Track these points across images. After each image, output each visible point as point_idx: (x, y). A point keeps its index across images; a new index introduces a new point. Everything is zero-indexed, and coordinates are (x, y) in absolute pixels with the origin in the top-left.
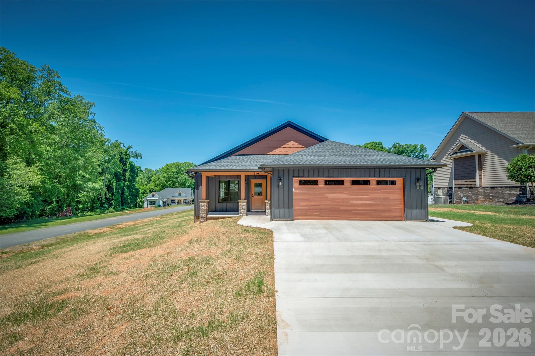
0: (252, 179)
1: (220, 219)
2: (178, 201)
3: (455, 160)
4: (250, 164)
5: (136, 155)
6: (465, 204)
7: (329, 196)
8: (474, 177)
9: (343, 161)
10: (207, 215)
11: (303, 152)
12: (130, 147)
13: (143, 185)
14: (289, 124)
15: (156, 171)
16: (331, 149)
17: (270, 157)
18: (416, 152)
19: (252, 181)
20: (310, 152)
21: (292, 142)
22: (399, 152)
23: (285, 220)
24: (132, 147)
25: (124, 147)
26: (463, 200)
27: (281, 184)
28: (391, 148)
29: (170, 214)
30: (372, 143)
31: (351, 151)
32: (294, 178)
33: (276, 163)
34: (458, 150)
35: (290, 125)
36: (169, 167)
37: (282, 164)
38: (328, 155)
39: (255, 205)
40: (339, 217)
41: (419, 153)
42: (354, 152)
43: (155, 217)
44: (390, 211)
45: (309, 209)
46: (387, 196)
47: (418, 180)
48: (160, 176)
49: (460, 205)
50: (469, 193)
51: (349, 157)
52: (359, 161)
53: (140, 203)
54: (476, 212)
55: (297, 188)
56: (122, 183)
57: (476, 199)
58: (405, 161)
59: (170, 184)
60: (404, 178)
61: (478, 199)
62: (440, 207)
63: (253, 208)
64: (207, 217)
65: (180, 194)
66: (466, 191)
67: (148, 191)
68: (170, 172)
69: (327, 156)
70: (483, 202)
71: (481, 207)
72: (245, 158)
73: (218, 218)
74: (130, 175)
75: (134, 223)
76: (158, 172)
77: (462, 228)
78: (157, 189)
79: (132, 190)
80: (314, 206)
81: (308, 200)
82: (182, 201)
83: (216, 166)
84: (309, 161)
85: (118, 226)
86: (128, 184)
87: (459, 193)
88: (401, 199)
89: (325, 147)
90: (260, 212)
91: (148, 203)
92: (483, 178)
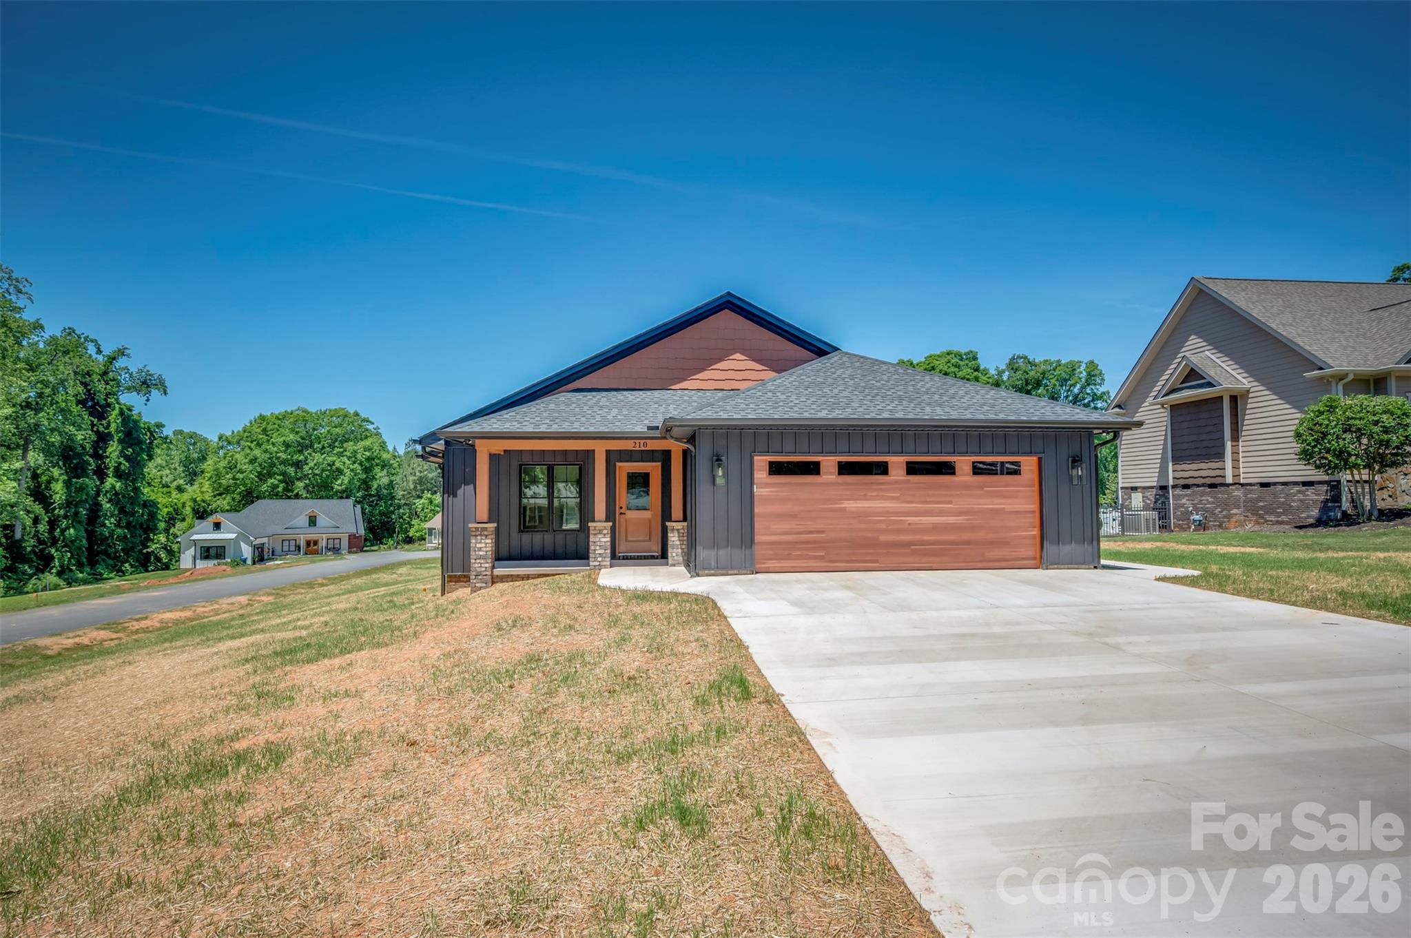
0: (621, 461)
1: (533, 578)
2: (308, 543)
3: (1175, 409)
4: (619, 417)
5: (144, 383)
6: (1199, 530)
7: (850, 505)
8: (1220, 456)
9: (886, 411)
10: (493, 567)
11: (775, 383)
12: (122, 352)
13: (168, 490)
14: (729, 302)
15: (220, 438)
16: (852, 377)
17: (675, 398)
18: (1074, 385)
19: (620, 467)
20: (794, 383)
21: (738, 356)
22: (1027, 384)
23: (732, 572)
24: (127, 352)
25: (99, 351)
26: (1195, 521)
27: (720, 473)
28: (1003, 372)
29: (303, 584)
30: (948, 354)
31: (903, 383)
32: (755, 458)
33: (708, 414)
34: (1182, 383)
35: (730, 304)
36: (269, 427)
37: (725, 416)
38: (846, 394)
39: (629, 539)
40: (877, 561)
41: (1083, 387)
42: (913, 385)
43: (255, 594)
44: (1005, 543)
45: (796, 542)
46: (998, 504)
47: (1074, 461)
48: (237, 456)
49: (1184, 535)
50: (1207, 500)
51: (900, 399)
52: (928, 409)
53: (163, 555)
54: (1219, 547)
55: (765, 486)
56: (90, 482)
57: (1225, 517)
58: (1042, 411)
59: (274, 487)
60: (1040, 455)
61: (1229, 517)
62: (1134, 540)
63: (622, 548)
64: (492, 572)
65: (313, 521)
66: (1203, 494)
67: (188, 510)
68: (273, 444)
69: (841, 395)
70: (1241, 524)
71: (1234, 538)
72: (603, 398)
73: (528, 577)
74: (122, 454)
75: (188, 614)
76: (229, 443)
77: (1176, 580)
78: (224, 502)
79: (128, 508)
80: (811, 532)
81: (794, 516)
82: (323, 544)
83: (520, 423)
84: (796, 409)
85: (136, 626)
86: (113, 487)
87: (1184, 501)
88: (1034, 512)
89: (833, 370)
90: (646, 558)
91: (198, 555)
92: (1241, 460)
